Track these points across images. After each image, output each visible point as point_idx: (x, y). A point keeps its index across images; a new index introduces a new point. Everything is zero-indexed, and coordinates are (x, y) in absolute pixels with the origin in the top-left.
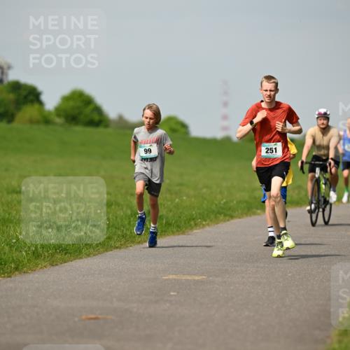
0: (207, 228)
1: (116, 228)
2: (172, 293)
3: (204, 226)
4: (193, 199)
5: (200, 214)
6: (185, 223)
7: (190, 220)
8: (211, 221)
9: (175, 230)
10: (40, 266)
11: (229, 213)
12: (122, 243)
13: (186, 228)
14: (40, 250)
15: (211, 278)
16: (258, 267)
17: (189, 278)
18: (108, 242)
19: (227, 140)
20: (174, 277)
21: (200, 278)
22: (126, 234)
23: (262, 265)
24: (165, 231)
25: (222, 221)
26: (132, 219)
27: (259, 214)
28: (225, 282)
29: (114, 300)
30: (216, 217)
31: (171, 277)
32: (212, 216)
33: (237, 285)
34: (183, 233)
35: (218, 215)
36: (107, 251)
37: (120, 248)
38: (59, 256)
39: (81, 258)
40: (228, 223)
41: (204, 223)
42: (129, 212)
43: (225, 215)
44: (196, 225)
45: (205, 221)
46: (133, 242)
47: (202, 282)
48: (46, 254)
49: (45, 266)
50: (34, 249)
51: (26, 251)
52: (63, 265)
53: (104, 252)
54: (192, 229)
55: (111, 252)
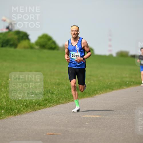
0: (102, 95)
1: (62, 95)
2: (87, 123)
3: (101, 94)
4: (96, 82)
5: (99, 88)
6: (92, 92)
7: (94, 91)
8: (104, 91)
9: (88, 95)
10: (28, 111)
11: (112, 88)
12: (65, 101)
13: (93, 95)
14: (29, 104)
15: (103, 117)
16: (124, 112)
17: (94, 116)
18: (58, 101)
19: (111, 56)
20: (87, 116)
21: (99, 116)
22: (66, 97)
23: (126, 111)
24: (84, 96)
25: (108, 91)
26: (69, 91)
27: (125, 88)
28: (110, 118)
29: (61, 126)
30: (106, 90)
31: (86, 116)
32: (104, 89)
33: (115, 120)
34: (92, 97)
35: (107, 89)
36: (58, 104)
37: (64, 103)
38: (37, 107)
39: (47, 108)
40: (111, 92)
41: (101, 92)
42: (68, 88)
43: (110, 89)
44: (97, 93)
45: (101, 91)
46: (69, 101)
47: (100, 118)
48: (31, 106)
49: (31, 111)
50: (26, 104)
51: (22, 105)
52: (39, 111)
53: (56, 105)
54: (95, 95)
55: (60, 105)
